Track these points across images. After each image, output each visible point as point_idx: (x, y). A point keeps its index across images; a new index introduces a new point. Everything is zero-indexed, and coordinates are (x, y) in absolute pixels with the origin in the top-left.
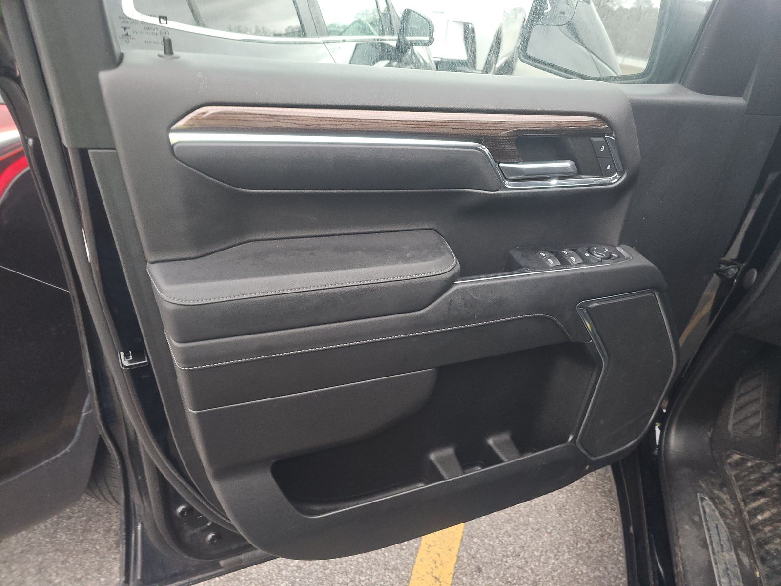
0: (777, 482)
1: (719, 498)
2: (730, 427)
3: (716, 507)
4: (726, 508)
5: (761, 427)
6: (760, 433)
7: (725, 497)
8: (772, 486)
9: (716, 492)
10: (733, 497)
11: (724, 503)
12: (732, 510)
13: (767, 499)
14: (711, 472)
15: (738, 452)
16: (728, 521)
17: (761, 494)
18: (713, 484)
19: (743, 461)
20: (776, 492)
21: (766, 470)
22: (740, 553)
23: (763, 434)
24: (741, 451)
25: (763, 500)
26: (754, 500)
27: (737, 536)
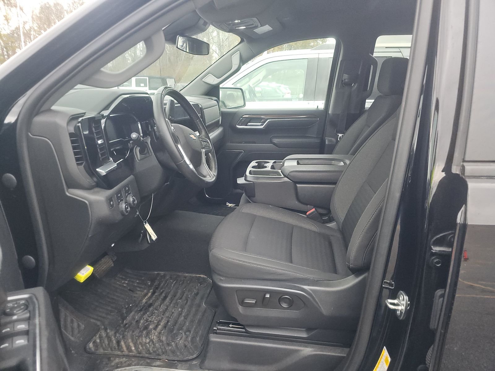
0: (113, 332)
1: (117, 364)
2: (72, 339)
3: (123, 367)
4: (125, 362)
5: (80, 324)
6: (83, 326)
7: (117, 360)
8: (115, 336)
9: (113, 364)
10: (118, 356)
11: (121, 362)
12: (127, 360)
13: (122, 341)
14: (98, 362)
15: (89, 342)
16: (133, 364)
17: (118, 342)
18: (107, 364)
19: (95, 342)
20: (119, 335)
21: (104, 335)
22: (154, 364)
23: (85, 325)
24: (89, 341)
25: (122, 343)
26: (122, 348)
27: (144, 362)
